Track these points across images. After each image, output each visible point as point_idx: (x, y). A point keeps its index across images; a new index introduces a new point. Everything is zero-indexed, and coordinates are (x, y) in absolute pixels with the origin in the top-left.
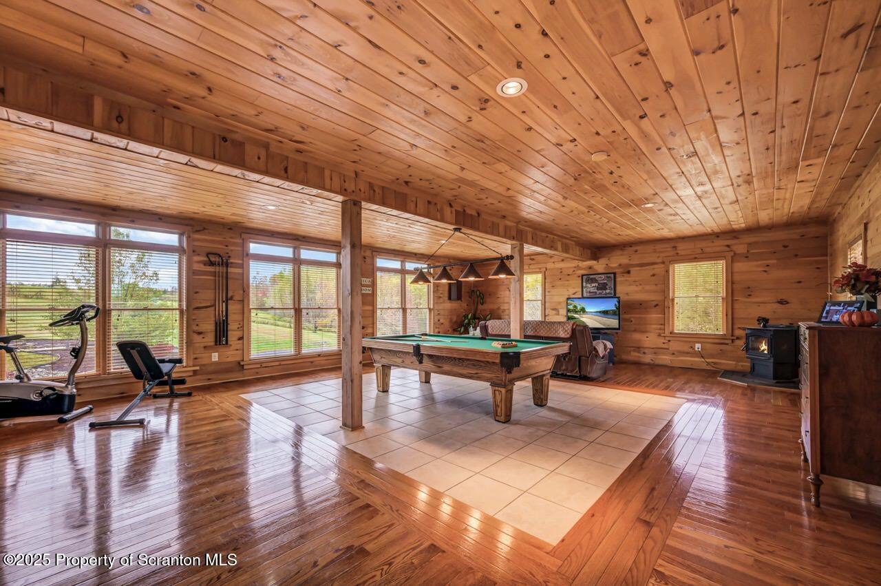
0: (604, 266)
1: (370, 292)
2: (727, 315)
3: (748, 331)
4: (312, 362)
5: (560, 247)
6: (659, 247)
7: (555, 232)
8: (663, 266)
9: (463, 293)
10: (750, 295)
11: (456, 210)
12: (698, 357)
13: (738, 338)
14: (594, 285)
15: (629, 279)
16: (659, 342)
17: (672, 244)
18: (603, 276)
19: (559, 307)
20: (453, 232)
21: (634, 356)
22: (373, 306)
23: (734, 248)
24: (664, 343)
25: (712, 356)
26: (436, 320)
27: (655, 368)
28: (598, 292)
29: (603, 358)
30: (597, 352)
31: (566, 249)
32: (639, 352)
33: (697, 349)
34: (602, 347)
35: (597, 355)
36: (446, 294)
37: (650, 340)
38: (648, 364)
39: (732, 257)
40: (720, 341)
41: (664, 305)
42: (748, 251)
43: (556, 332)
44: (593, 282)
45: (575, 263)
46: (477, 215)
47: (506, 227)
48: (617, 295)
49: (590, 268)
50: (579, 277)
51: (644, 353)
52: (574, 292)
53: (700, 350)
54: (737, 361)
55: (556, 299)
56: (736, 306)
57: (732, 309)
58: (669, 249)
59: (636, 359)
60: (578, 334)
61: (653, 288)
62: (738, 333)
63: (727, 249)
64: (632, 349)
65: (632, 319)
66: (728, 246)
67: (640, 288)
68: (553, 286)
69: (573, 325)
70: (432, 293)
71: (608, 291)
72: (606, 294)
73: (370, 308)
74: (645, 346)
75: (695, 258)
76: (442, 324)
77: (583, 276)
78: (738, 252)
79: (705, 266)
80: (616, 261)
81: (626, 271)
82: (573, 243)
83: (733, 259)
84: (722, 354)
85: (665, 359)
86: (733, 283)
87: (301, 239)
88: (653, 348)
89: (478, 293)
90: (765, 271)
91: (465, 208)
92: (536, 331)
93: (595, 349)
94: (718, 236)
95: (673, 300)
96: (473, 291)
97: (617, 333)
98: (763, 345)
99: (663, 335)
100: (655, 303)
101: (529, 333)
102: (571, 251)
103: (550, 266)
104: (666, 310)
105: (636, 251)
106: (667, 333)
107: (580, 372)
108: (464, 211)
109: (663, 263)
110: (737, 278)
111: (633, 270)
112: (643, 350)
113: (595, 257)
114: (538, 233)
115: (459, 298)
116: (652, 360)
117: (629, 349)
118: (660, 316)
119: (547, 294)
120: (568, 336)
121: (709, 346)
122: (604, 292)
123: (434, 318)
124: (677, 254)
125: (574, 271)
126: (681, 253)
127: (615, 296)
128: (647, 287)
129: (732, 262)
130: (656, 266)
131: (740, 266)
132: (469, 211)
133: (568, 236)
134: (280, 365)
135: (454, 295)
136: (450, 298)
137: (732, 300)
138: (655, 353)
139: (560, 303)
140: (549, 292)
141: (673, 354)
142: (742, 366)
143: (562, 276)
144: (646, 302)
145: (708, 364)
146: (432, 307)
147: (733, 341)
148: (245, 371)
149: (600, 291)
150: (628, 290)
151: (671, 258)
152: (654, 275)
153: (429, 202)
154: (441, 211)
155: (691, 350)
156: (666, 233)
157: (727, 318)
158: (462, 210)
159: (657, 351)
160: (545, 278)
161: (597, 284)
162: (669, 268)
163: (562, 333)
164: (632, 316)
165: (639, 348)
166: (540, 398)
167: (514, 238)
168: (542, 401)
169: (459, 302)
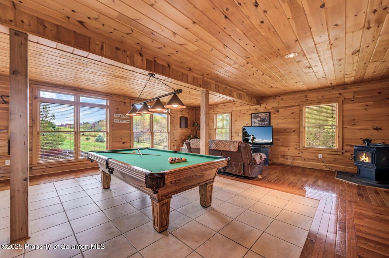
0: (264, 108)
1: (129, 123)
2: (339, 137)
3: (355, 148)
4: (86, 164)
5: (235, 96)
6: (296, 96)
7: (230, 84)
8: (298, 107)
9: (188, 124)
10: (354, 125)
11: (147, 59)
12: (320, 162)
13: (346, 151)
14: (258, 119)
15: (279, 115)
16: (296, 153)
17: (304, 94)
18: (263, 114)
19: (239, 131)
20: (148, 77)
21: (281, 160)
22: (131, 130)
23: (344, 95)
24: (299, 153)
25: (329, 162)
26: (172, 139)
27: (293, 169)
28: (260, 123)
29: (260, 164)
30: (255, 161)
31: (240, 97)
32: (284, 159)
33: (319, 158)
34: (258, 158)
35: (255, 163)
36: (179, 125)
37: (290, 151)
38: (289, 166)
39: (343, 100)
40: (335, 153)
41: (298, 131)
42: (353, 97)
43: (229, 147)
44: (257, 118)
45: (248, 107)
46: (167, 66)
47: (194, 78)
48: (271, 125)
49: (256, 110)
50: (250, 115)
51: (287, 159)
52: (247, 123)
53: (321, 158)
54: (346, 166)
55: (237, 127)
56: (345, 131)
57: (343, 133)
58: (302, 97)
59: (282, 162)
60: (242, 150)
61: (293, 120)
62: (346, 148)
63: (340, 96)
64: (280, 156)
65: (280, 139)
66: (340, 94)
67: (284, 121)
68: (236, 120)
69: (239, 143)
70: (169, 124)
71: (266, 123)
72: (265, 124)
73: (129, 132)
74: (288, 154)
75: (319, 102)
76: (176, 141)
77: (252, 114)
78: (347, 97)
79: (325, 107)
80: (270, 105)
81: (277, 111)
82: (245, 94)
83: (343, 102)
84: (336, 161)
85: (299, 163)
86: (343, 117)
87: (77, 90)
88: (292, 156)
89: (197, 124)
90: (365, 109)
91: (156, 59)
92: (217, 146)
93: (254, 159)
94: (333, 88)
95: (304, 127)
96: (194, 123)
97: (271, 147)
98: (364, 156)
99: (298, 148)
100: (293, 130)
101: (213, 147)
102: (243, 98)
103: (234, 109)
104: (300, 134)
105: (282, 99)
106: (301, 148)
107: (244, 174)
108: (155, 61)
109: (299, 105)
110: (346, 113)
111: (281, 111)
112: (286, 157)
113: (259, 103)
114: (219, 84)
115: (186, 126)
116: (292, 163)
117: (278, 156)
118: (297, 137)
119: (232, 124)
120: (236, 150)
121: (327, 156)
122: (264, 123)
123: (171, 138)
124: (308, 100)
125: (247, 111)
126: (310, 99)
127: (270, 126)
128: (289, 120)
129: (343, 104)
130: (294, 108)
131: (347, 106)
132: (158, 61)
133: (240, 88)
134: (62, 166)
135: (183, 125)
136: (181, 127)
137: (343, 127)
138: (293, 159)
139: (239, 129)
140: (234, 123)
141: (305, 160)
142: (349, 169)
143: (241, 114)
144: (288, 129)
145: (327, 167)
146: (169, 132)
147: (343, 153)
148: (33, 171)
149: (262, 123)
150: (277, 122)
151: (303, 103)
152: (293, 113)
153: (117, 49)
154: (131, 57)
155: (316, 158)
156: (301, 86)
157: (339, 139)
158: (153, 60)
159: (294, 158)
160: (232, 116)
161: (260, 119)
162: (302, 108)
163: (232, 148)
164: (279, 137)
165: (284, 156)
166: (205, 201)
167: (200, 86)
168: (206, 204)
169: (187, 129)
